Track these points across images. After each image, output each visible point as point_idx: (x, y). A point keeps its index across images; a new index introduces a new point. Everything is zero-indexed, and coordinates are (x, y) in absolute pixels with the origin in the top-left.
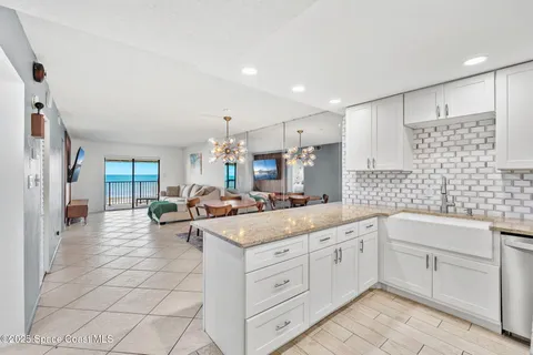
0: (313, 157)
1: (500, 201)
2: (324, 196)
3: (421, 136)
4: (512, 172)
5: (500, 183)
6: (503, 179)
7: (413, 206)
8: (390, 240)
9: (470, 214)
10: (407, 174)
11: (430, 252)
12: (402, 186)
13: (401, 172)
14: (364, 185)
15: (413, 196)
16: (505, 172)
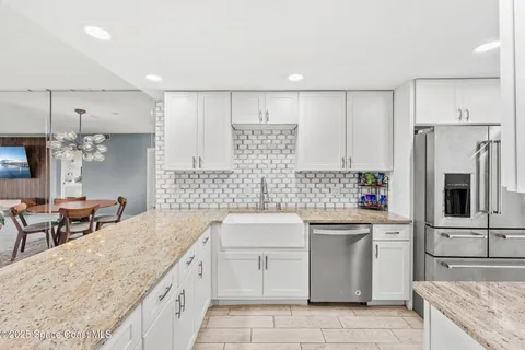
0: (102, 149)
1: (294, 195)
2: (120, 199)
3: (241, 137)
4: (301, 172)
5: (294, 181)
6: (297, 178)
7: (235, 206)
8: (223, 249)
9: (279, 208)
10: (229, 173)
11: (260, 252)
12: (225, 186)
13: (224, 172)
14: (183, 186)
15: (234, 196)
16: (297, 173)
